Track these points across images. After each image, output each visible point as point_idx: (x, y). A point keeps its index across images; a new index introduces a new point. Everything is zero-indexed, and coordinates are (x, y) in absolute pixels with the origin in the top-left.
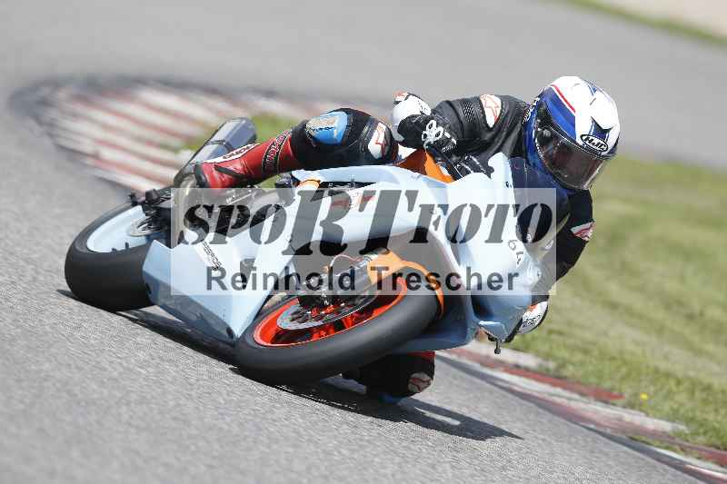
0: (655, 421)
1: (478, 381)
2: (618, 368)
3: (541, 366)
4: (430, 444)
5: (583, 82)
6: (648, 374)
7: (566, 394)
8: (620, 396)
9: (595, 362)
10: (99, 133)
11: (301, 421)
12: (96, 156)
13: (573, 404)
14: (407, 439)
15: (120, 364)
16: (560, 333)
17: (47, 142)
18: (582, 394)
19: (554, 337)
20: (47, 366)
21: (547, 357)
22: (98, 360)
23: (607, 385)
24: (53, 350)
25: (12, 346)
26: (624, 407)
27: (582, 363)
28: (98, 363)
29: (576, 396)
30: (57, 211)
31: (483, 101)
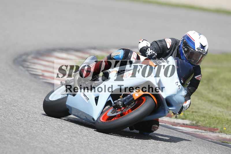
0: (229, 136)
1: (172, 130)
2: (215, 120)
3: (191, 123)
4: (160, 152)
5: (196, 32)
6: (225, 121)
7: (200, 131)
8: (217, 129)
9: (208, 120)
10: (43, 68)
11: (118, 150)
12: (43, 75)
13: (203, 134)
14: (152, 152)
15: (59, 140)
16: (196, 112)
17: (27, 73)
18: (205, 130)
19: (194, 113)
20: (36, 144)
21: (193, 120)
22: (52, 139)
23: (213, 126)
24: (37, 138)
25: (24, 139)
26: (219, 133)
27: (204, 121)
28: (52, 140)
29: (203, 131)
30: (33, 94)
31: (166, 41)
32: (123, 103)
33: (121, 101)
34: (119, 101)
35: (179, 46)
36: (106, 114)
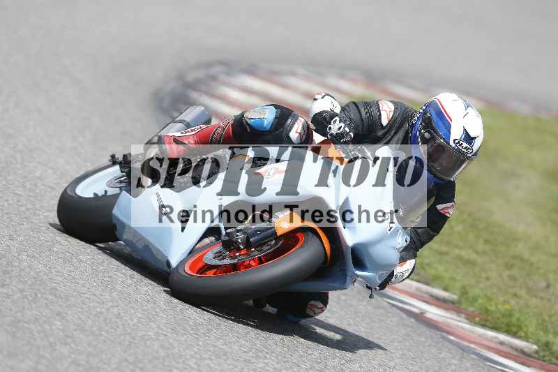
31: (380, 105)
32: (248, 239)
33: (245, 233)
34: (238, 231)
35: (413, 126)
36: (202, 256)
